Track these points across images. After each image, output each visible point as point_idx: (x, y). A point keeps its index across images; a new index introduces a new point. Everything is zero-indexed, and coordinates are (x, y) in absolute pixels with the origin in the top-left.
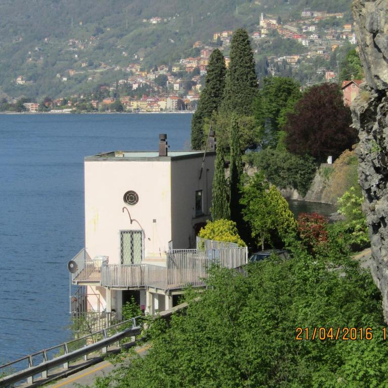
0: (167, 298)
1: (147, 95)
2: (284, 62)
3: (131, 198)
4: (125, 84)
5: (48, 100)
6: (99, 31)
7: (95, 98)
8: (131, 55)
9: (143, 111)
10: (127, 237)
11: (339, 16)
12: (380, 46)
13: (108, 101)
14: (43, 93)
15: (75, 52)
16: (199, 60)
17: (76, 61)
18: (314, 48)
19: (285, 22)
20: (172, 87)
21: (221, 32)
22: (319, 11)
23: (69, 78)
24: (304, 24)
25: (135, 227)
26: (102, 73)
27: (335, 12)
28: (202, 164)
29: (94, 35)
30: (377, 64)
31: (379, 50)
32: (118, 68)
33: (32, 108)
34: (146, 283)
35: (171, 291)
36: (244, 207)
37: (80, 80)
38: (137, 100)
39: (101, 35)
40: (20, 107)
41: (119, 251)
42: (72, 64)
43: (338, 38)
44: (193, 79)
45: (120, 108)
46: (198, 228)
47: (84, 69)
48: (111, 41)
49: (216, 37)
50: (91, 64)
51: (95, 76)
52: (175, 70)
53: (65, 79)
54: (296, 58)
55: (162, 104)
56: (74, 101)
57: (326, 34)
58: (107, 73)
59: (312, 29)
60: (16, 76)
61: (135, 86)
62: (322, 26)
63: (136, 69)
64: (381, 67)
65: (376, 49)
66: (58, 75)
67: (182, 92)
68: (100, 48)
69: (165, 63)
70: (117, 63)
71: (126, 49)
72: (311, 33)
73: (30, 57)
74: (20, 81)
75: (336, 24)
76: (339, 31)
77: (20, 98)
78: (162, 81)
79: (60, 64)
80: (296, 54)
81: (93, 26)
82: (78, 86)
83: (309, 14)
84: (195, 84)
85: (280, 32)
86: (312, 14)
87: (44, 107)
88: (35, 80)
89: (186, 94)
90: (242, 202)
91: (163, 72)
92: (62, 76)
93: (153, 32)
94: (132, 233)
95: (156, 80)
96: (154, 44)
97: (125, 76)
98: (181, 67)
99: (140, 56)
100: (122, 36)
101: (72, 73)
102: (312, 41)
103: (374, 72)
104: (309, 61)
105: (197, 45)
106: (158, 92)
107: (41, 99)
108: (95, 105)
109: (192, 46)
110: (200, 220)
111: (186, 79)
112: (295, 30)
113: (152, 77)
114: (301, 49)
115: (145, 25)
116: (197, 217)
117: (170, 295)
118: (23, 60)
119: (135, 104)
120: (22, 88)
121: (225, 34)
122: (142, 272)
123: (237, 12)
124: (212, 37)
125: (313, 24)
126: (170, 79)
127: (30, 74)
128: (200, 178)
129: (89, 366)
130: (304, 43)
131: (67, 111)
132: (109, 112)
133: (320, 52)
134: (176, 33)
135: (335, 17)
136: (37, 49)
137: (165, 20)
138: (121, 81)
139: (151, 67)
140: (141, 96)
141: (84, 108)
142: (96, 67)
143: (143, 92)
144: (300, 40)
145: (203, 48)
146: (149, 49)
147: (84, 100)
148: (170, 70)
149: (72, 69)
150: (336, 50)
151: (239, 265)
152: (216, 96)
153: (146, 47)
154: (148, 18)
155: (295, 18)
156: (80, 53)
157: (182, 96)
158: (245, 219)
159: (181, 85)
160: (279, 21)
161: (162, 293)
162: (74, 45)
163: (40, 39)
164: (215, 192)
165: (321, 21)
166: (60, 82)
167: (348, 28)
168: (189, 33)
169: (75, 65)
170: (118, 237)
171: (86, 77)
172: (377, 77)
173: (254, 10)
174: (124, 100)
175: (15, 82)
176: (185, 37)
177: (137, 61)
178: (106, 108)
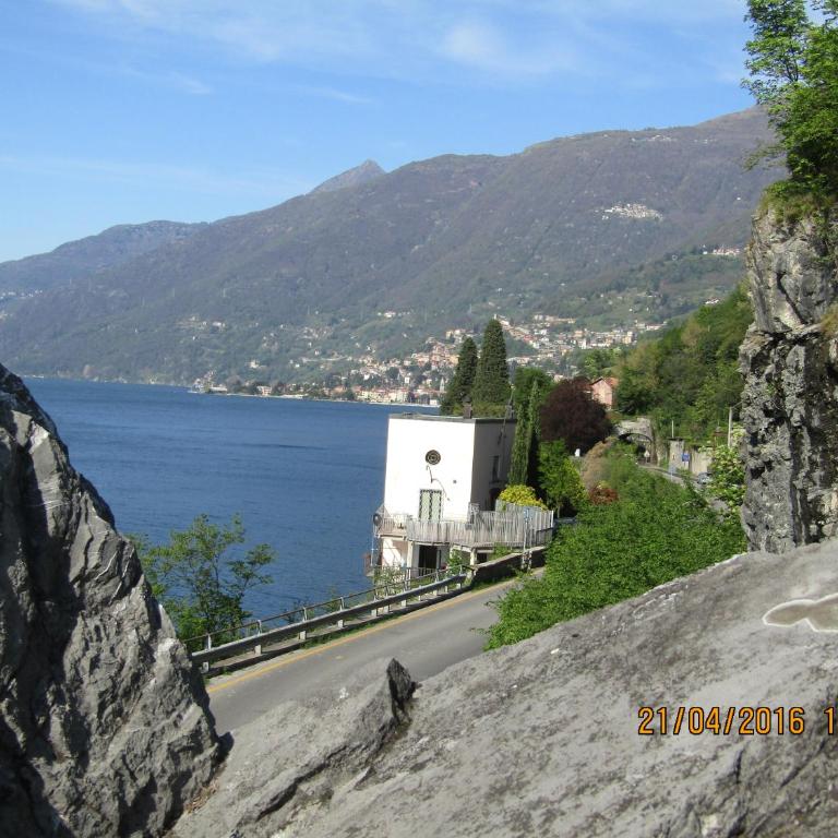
0: (472, 555)
1: (379, 386)
2: (514, 362)
3: (433, 457)
4: (357, 374)
5: (281, 384)
6: (334, 321)
7: (327, 386)
8: (364, 346)
9: (373, 402)
10: (426, 496)
11: (571, 321)
12: (786, 287)
13: (339, 390)
14: (276, 378)
15: (309, 341)
16: (431, 355)
17: (309, 349)
18: (544, 351)
19: (518, 324)
20: (403, 380)
21: (454, 330)
22: (551, 315)
23: (302, 365)
24: (536, 327)
25: (435, 486)
26: (334, 363)
27: (568, 317)
28: (502, 429)
29: (329, 325)
30: (778, 306)
31: (784, 291)
32: (350, 358)
33: (265, 392)
34: (451, 540)
35: (477, 548)
36: (542, 474)
37: (312, 367)
38: (369, 390)
39: (335, 325)
40: (253, 390)
41: (418, 509)
42: (305, 351)
43: (569, 343)
44: (424, 374)
45: (351, 396)
46: (495, 494)
47: (317, 357)
48: (345, 331)
49: (448, 334)
50: (324, 353)
51: (328, 364)
52: (407, 363)
53: (298, 366)
54: (527, 359)
55: (393, 396)
56: (307, 387)
57: (558, 339)
58: (339, 362)
59: (544, 332)
60: (250, 360)
61: (366, 377)
62: (553, 330)
63: (368, 360)
64: (783, 309)
65: (779, 291)
66: (291, 362)
67: (413, 385)
68: (334, 337)
69: (398, 356)
70: (349, 354)
71: (359, 341)
72: (542, 336)
73: (265, 341)
74: (253, 365)
75: (567, 329)
76: (570, 336)
77: (253, 381)
78: (393, 373)
79: (294, 351)
80: (527, 356)
81: (328, 316)
82: (311, 373)
83: (541, 317)
84: (425, 378)
85: (512, 333)
86: (544, 318)
87: (276, 391)
88: (268, 365)
89: (416, 388)
90: (541, 469)
91: (394, 364)
92: (295, 362)
93: (387, 326)
94: (432, 492)
95: (387, 372)
96: (387, 337)
97: (358, 366)
98: (414, 361)
99: (372, 348)
100: (356, 327)
101: (305, 360)
102: (542, 345)
103: (774, 314)
104: (540, 363)
105: (430, 340)
106: (389, 384)
107: (274, 383)
108: (327, 392)
109: (424, 342)
110: (496, 486)
111: (418, 374)
112: (527, 332)
113: (383, 368)
114: (532, 352)
115: (380, 318)
116: (494, 482)
117: (476, 552)
118: (258, 344)
119: (365, 394)
120: (255, 372)
121: (458, 332)
122: (447, 529)
123: (470, 312)
124: (445, 334)
125: (545, 327)
126: (401, 372)
127: (264, 359)
128: (499, 443)
129: (409, 612)
130: (536, 346)
131: (298, 396)
132: (340, 400)
133: (550, 355)
134: (409, 329)
135: (566, 323)
136: (272, 335)
137: (400, 315)
138: (353, 371)
139: (382, 359)
140: (372, 387)
141: (317, 395)
142: (329, 356)
143: (374, 383)
144: (531, 342)
145: (436, 344)
146: (382, 342)
147: (315, 387)
148: (402, 363)
149: (305, 356)
150: (566, 354)
151: (544, 527)
152: (465, 384)
153: (379, 339)
154: (383, 312)
155: (528, 320)
156: (314, 341)
157: (412, 389)
158: (543, 486)
159: (411, 379)
160: (511, 323)
161: (468, 550)
162: (309, 334)
163: (276, 325)
164: (515, 458)
165: (552, 324)
166: (293, 368)
167: (578, 333)
168: (421, 329)
169: (308, 352)
170: (418, 495)
171: (318, 365)
172: (778, 319)
173: (488, 310)
174: (355, 389)
175: (248, 366)
176: (418, 332)
177: (369, 353)
178: (338, 395)
